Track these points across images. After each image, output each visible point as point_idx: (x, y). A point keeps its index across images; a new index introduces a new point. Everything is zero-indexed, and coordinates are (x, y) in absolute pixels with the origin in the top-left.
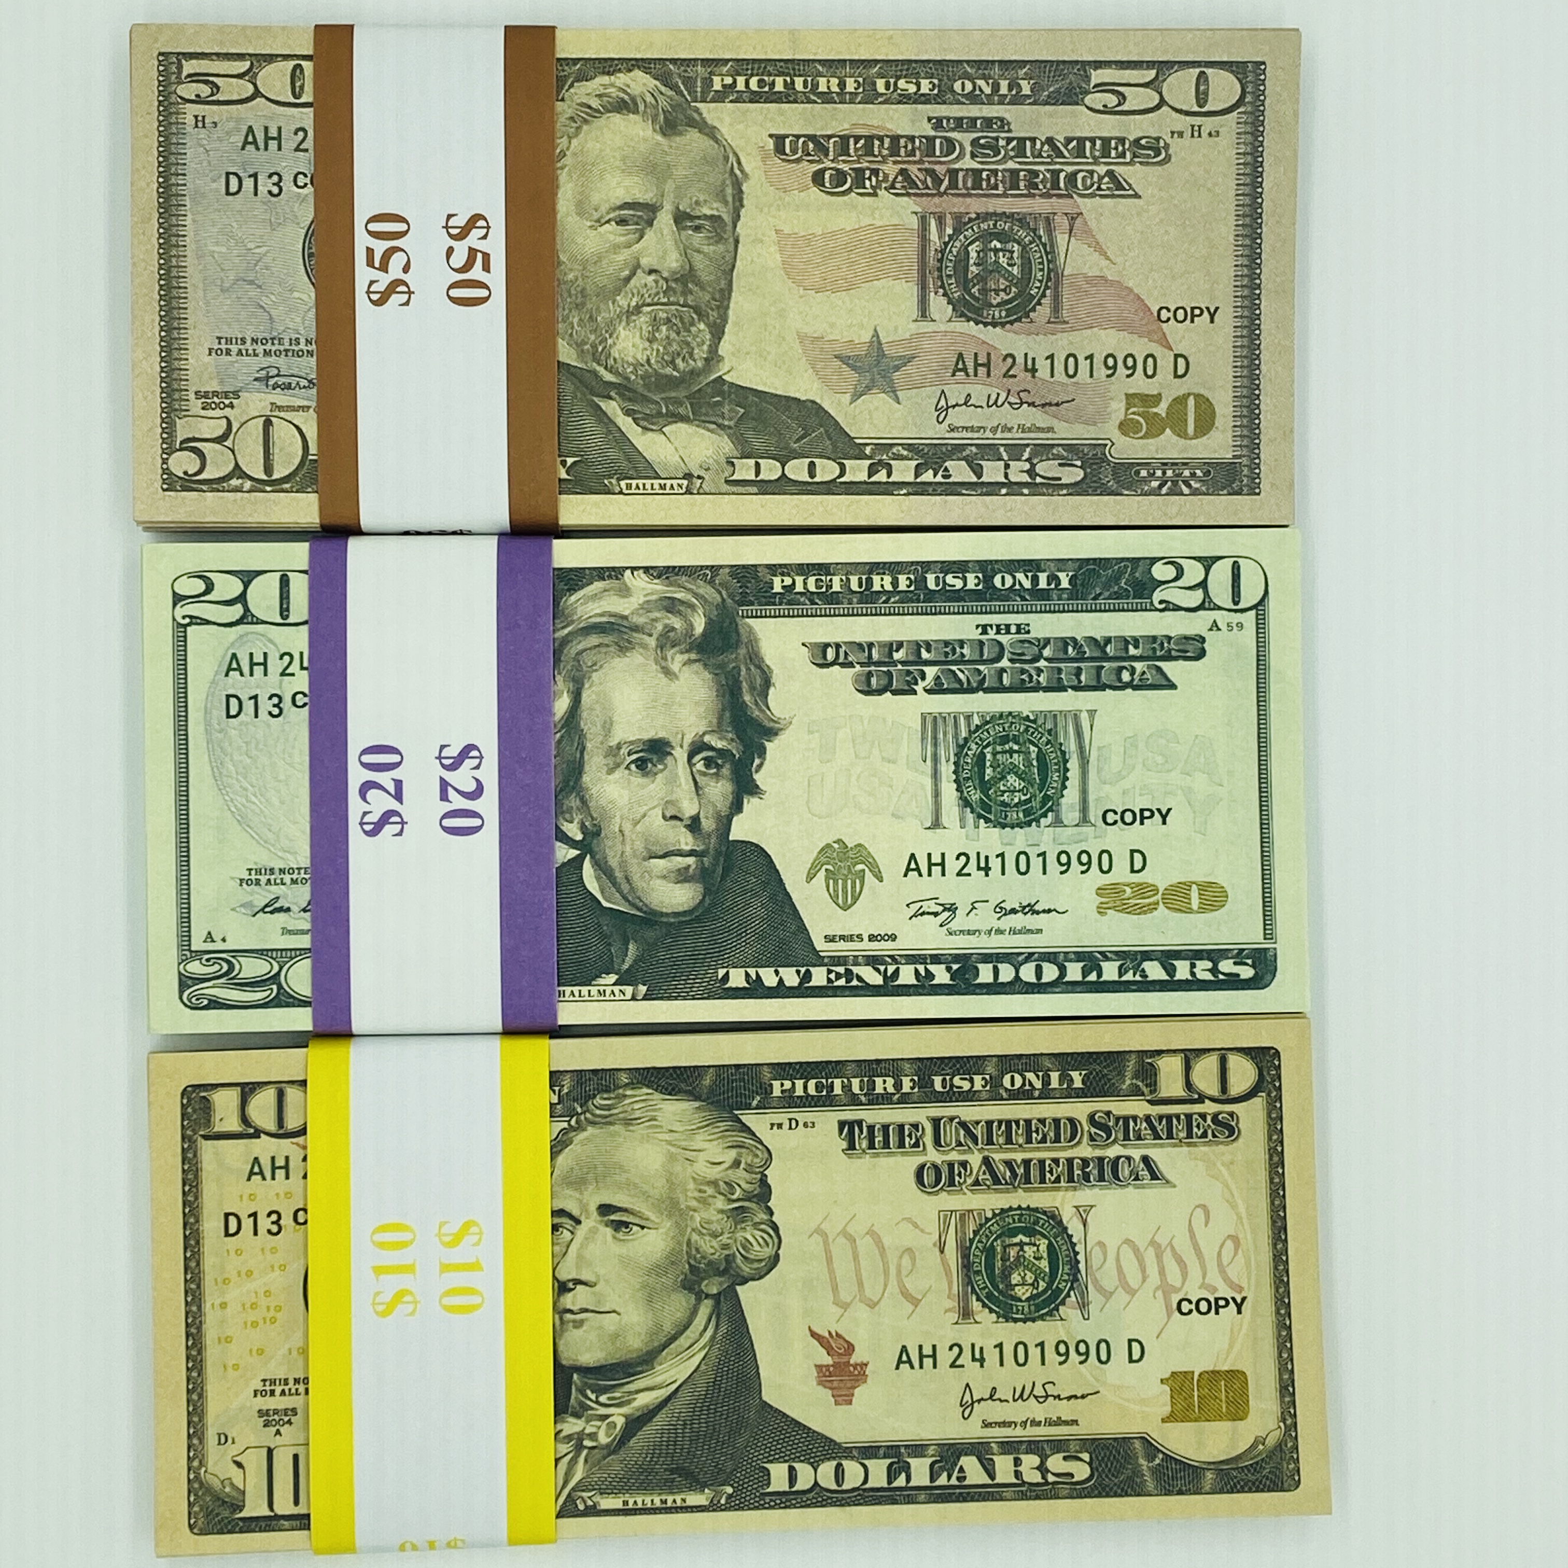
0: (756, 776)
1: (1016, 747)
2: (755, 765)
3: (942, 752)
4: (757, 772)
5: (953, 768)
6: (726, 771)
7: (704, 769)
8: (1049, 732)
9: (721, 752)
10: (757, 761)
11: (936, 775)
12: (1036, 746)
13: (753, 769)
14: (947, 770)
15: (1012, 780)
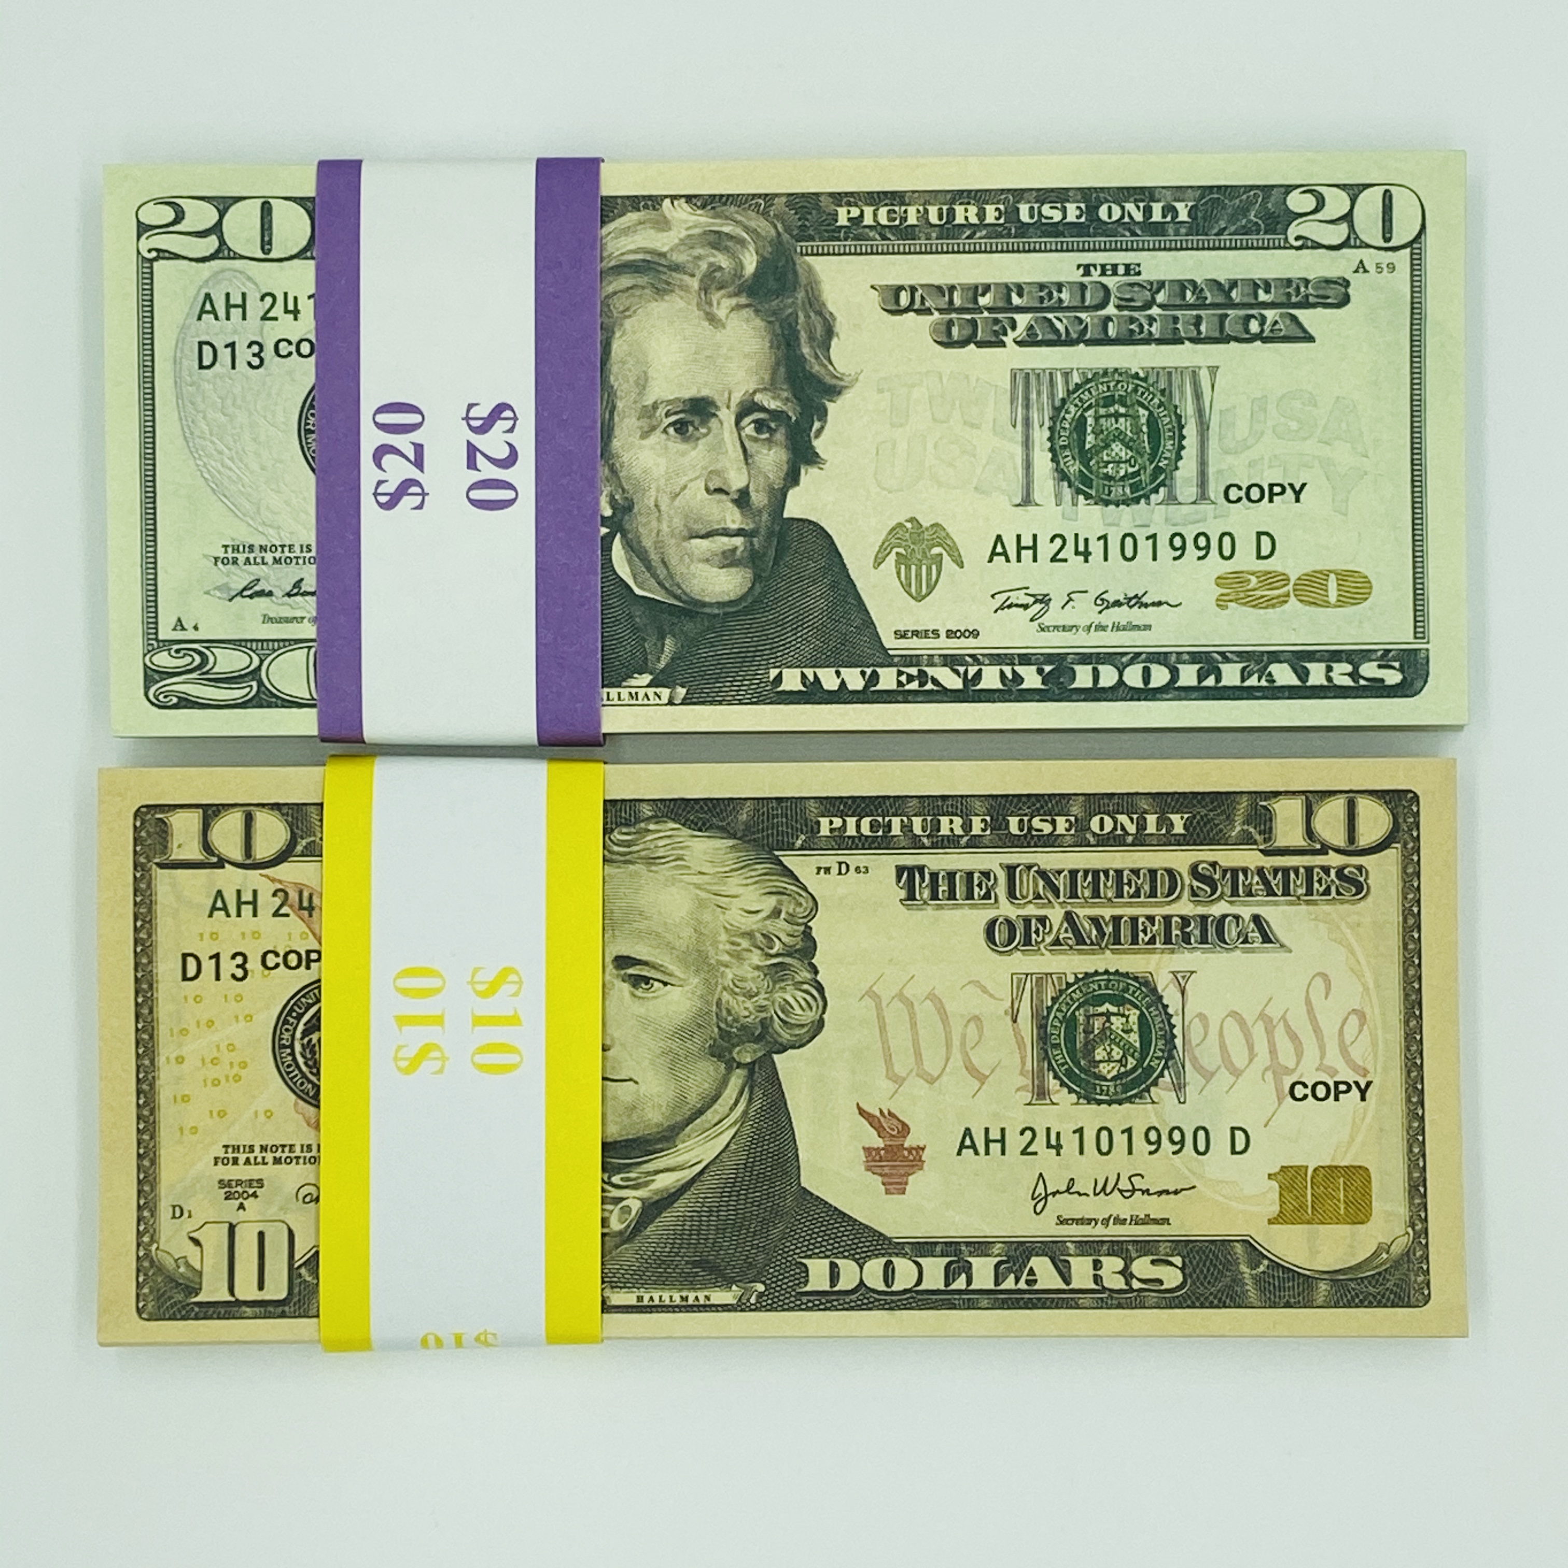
0: (815, 443)
1: (1122, 410)
2: (814, 429)
3: (1035, 416)
4: (817, 437)
5: (1047, 434)
6: (780, 436)
7: (754, 434)
8: (1163, 392)
9: (777, 415)
10: (817, 425)
11: (1027, 443)
12: (1147, 408)
13: (812, 434)
14: (1040, 436)
15: (1117, 448)
